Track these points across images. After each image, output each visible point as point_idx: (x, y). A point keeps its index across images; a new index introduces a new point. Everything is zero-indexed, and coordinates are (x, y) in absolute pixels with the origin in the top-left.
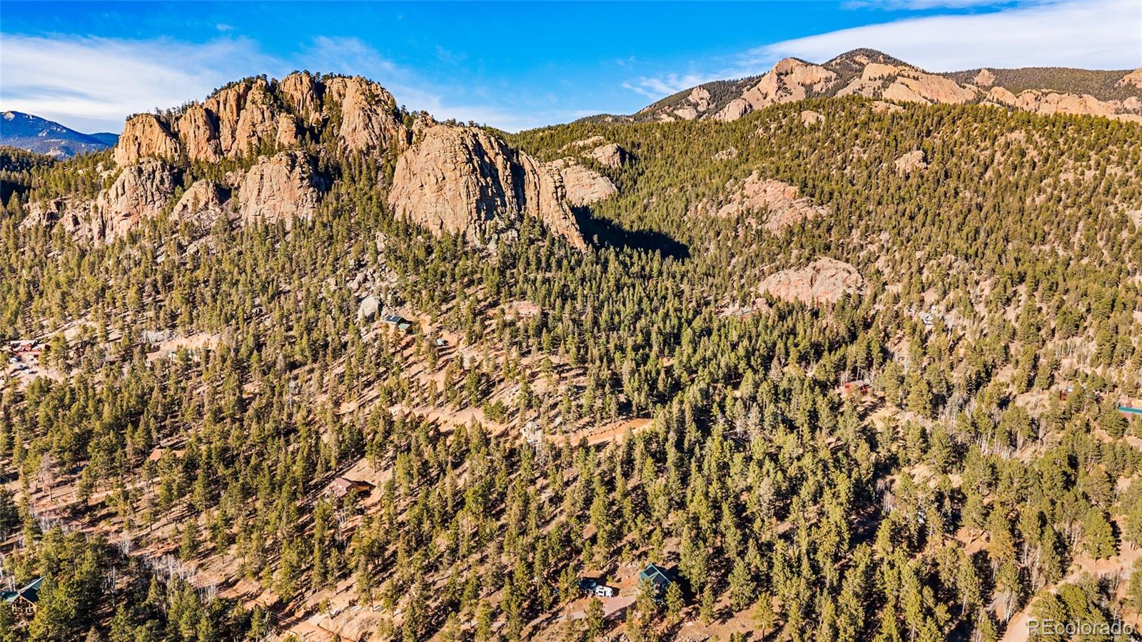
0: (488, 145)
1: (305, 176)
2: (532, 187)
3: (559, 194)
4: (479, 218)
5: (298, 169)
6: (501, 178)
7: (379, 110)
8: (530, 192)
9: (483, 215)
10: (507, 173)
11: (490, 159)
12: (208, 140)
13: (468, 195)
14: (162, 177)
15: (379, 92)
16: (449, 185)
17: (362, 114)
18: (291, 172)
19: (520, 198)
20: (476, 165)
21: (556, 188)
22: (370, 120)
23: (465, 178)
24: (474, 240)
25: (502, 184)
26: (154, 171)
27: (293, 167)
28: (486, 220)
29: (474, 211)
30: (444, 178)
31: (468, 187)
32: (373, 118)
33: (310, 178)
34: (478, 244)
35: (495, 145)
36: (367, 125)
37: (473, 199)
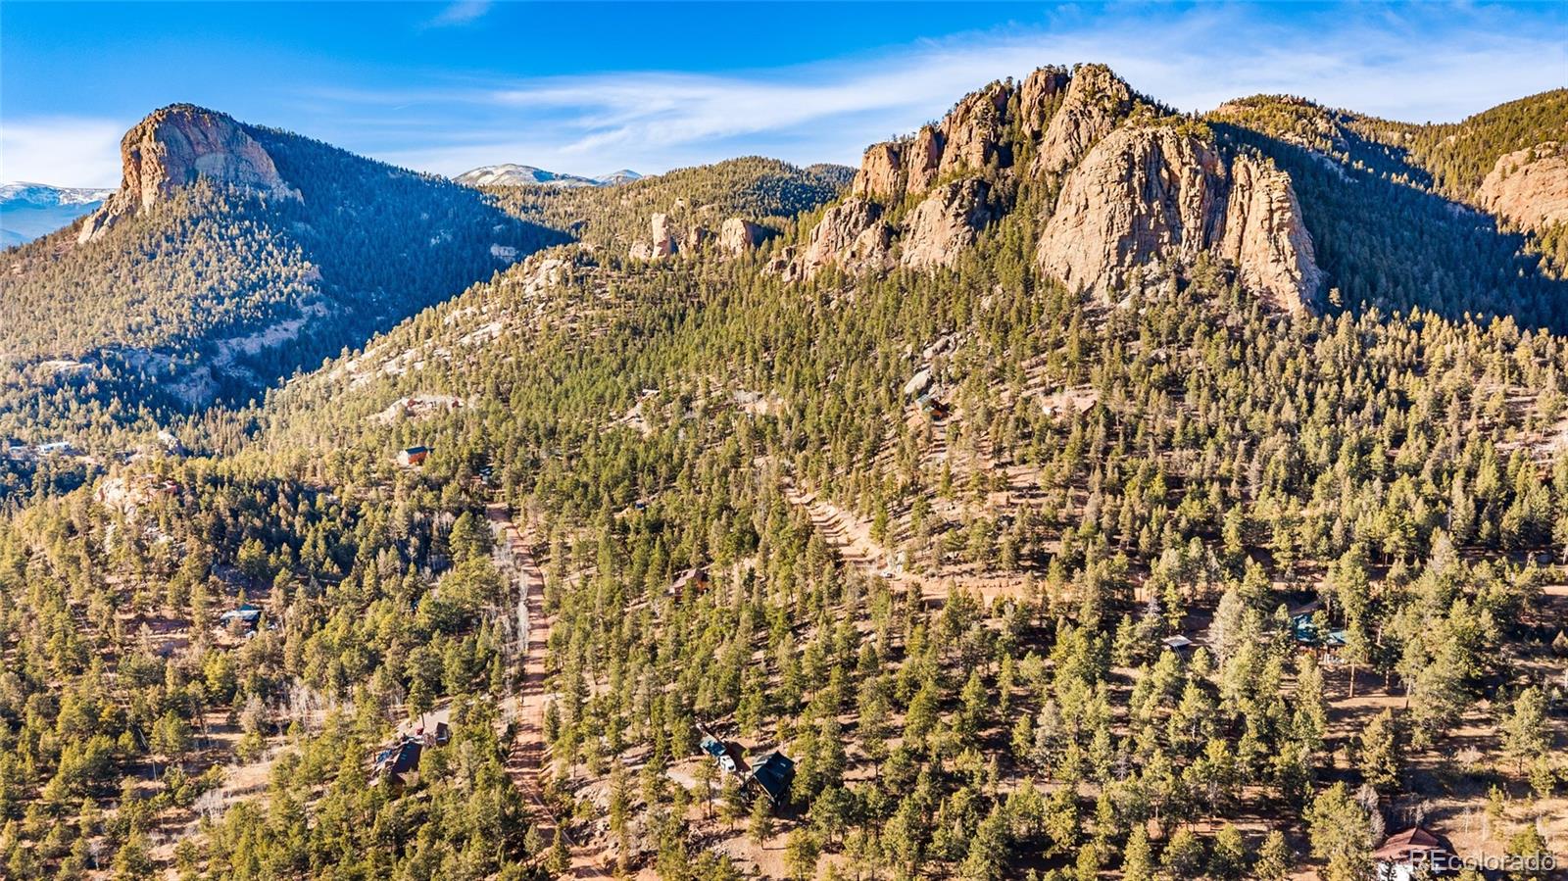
0: (1174, 152)
1: (961, 211)
2: (1237, 211)
3: (1276, 221)
4: (1121, 262)
5: (956, 203)
6: (1181, 201)
7: (1095, 112)
8: (1233, 221)
9: (1129, 258)
10: (1191, 193)
11: (1171, 173)
12: (924, 170)
13: (1110, 230)
14: (857, 220)
15: (1107, 85)
16: (1091, 215)
17: (1067, 119)
18: (947, 207)
19: (1212, 231)
20: (1136, 184)
21: (1271, 212)
22: (1077, 126)
23: (1111, 205)
24: (1102, 296)
25: (1182, 209)
26: (851, 212)
27: (951, 201)
28: (1133, 265)
29: (1113, 253)
30: (1086, 207)
31: (1112, 219)
32: (1083, 125)
33: (970, 213)
34: (1107, 302)
35: (1187, 151)
36: (1070, 135)
37: (1116, 236)
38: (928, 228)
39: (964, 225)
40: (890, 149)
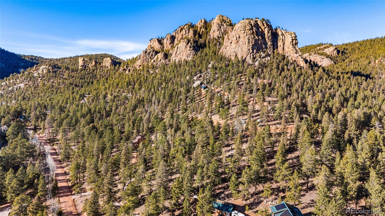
0: (262, 24)
1: (192, 46)
2: (281, 41)
3: (294, 43)
4: (253, 52)
5: (190, 44)
6: (266, 37)
7: (225, 25)
8: (280, 43)
9: (255, 51)
10: (269, 35)
11: (262, 30)
12: (170, 44)
13: (249, 43)
14: (152, 54)
15: (226, 19)
16: (241, 39)
17: (217, 25)
18: (187, 45)
19: (275, 45)
20: (254, 31)
21: (293, 40)
22: (220, 28)
23: (248, 36)
24: (249, 60)
25: (266, 39)
26: (150, 52)
27: (188, 43)
28: (256, 53)
29: (251, 49)
30: (239, 37)
31: (249, 40)
32: (222, 27)
33: (194, 47)
34: (251, 62)
35: (265, 24)
36: (219, 30)
37: (251, 44)
38: (181, 51)
39: (193, 50)
40: (158, 40)
